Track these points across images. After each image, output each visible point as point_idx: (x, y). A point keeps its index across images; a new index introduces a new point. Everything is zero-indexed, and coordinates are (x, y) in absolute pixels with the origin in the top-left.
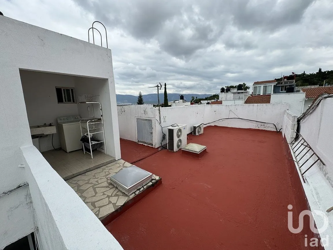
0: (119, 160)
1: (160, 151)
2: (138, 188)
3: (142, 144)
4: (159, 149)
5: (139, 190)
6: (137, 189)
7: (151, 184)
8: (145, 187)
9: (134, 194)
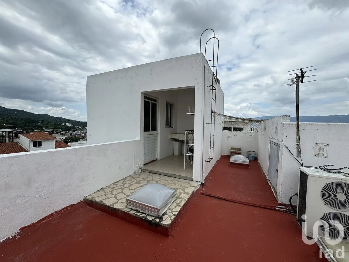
0: (196, 181)
1: (276, 210)
2: (139, 209)
3: (270, 185)
4: (278, 208)
5: (137, 211)
6: (137, 209)
7: (150, 218)
8: (144, 215)
9: (129, 210)
